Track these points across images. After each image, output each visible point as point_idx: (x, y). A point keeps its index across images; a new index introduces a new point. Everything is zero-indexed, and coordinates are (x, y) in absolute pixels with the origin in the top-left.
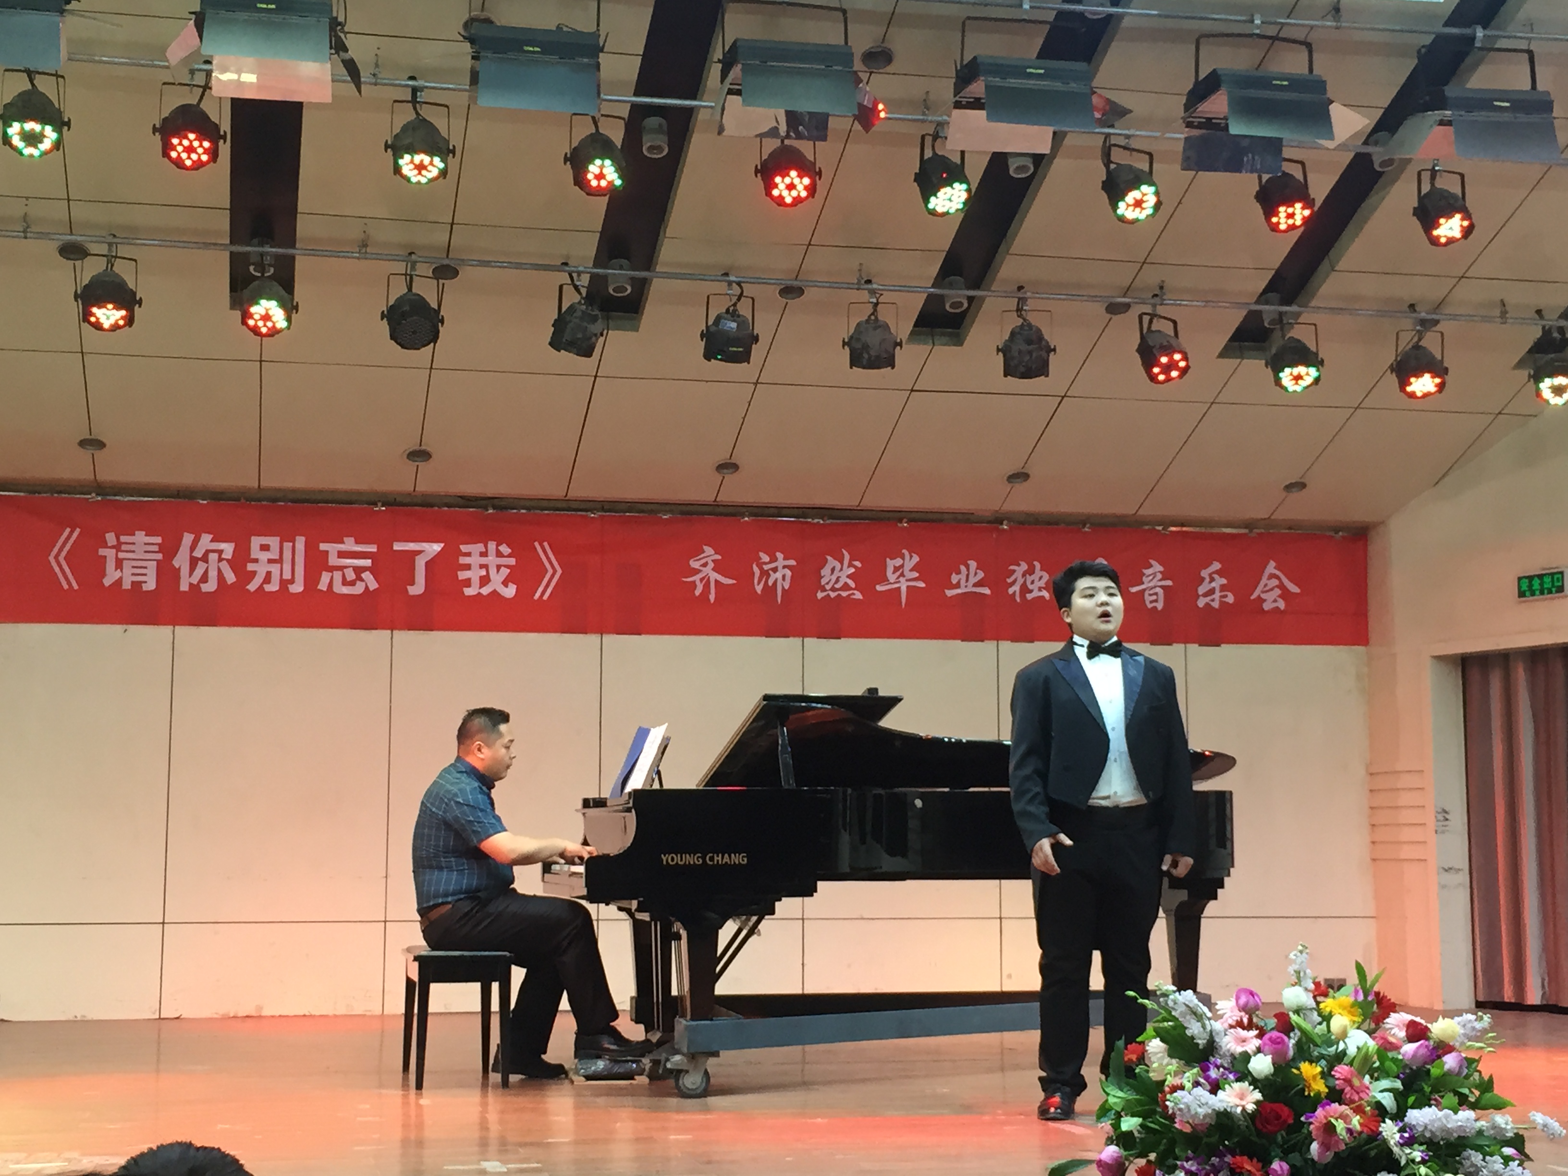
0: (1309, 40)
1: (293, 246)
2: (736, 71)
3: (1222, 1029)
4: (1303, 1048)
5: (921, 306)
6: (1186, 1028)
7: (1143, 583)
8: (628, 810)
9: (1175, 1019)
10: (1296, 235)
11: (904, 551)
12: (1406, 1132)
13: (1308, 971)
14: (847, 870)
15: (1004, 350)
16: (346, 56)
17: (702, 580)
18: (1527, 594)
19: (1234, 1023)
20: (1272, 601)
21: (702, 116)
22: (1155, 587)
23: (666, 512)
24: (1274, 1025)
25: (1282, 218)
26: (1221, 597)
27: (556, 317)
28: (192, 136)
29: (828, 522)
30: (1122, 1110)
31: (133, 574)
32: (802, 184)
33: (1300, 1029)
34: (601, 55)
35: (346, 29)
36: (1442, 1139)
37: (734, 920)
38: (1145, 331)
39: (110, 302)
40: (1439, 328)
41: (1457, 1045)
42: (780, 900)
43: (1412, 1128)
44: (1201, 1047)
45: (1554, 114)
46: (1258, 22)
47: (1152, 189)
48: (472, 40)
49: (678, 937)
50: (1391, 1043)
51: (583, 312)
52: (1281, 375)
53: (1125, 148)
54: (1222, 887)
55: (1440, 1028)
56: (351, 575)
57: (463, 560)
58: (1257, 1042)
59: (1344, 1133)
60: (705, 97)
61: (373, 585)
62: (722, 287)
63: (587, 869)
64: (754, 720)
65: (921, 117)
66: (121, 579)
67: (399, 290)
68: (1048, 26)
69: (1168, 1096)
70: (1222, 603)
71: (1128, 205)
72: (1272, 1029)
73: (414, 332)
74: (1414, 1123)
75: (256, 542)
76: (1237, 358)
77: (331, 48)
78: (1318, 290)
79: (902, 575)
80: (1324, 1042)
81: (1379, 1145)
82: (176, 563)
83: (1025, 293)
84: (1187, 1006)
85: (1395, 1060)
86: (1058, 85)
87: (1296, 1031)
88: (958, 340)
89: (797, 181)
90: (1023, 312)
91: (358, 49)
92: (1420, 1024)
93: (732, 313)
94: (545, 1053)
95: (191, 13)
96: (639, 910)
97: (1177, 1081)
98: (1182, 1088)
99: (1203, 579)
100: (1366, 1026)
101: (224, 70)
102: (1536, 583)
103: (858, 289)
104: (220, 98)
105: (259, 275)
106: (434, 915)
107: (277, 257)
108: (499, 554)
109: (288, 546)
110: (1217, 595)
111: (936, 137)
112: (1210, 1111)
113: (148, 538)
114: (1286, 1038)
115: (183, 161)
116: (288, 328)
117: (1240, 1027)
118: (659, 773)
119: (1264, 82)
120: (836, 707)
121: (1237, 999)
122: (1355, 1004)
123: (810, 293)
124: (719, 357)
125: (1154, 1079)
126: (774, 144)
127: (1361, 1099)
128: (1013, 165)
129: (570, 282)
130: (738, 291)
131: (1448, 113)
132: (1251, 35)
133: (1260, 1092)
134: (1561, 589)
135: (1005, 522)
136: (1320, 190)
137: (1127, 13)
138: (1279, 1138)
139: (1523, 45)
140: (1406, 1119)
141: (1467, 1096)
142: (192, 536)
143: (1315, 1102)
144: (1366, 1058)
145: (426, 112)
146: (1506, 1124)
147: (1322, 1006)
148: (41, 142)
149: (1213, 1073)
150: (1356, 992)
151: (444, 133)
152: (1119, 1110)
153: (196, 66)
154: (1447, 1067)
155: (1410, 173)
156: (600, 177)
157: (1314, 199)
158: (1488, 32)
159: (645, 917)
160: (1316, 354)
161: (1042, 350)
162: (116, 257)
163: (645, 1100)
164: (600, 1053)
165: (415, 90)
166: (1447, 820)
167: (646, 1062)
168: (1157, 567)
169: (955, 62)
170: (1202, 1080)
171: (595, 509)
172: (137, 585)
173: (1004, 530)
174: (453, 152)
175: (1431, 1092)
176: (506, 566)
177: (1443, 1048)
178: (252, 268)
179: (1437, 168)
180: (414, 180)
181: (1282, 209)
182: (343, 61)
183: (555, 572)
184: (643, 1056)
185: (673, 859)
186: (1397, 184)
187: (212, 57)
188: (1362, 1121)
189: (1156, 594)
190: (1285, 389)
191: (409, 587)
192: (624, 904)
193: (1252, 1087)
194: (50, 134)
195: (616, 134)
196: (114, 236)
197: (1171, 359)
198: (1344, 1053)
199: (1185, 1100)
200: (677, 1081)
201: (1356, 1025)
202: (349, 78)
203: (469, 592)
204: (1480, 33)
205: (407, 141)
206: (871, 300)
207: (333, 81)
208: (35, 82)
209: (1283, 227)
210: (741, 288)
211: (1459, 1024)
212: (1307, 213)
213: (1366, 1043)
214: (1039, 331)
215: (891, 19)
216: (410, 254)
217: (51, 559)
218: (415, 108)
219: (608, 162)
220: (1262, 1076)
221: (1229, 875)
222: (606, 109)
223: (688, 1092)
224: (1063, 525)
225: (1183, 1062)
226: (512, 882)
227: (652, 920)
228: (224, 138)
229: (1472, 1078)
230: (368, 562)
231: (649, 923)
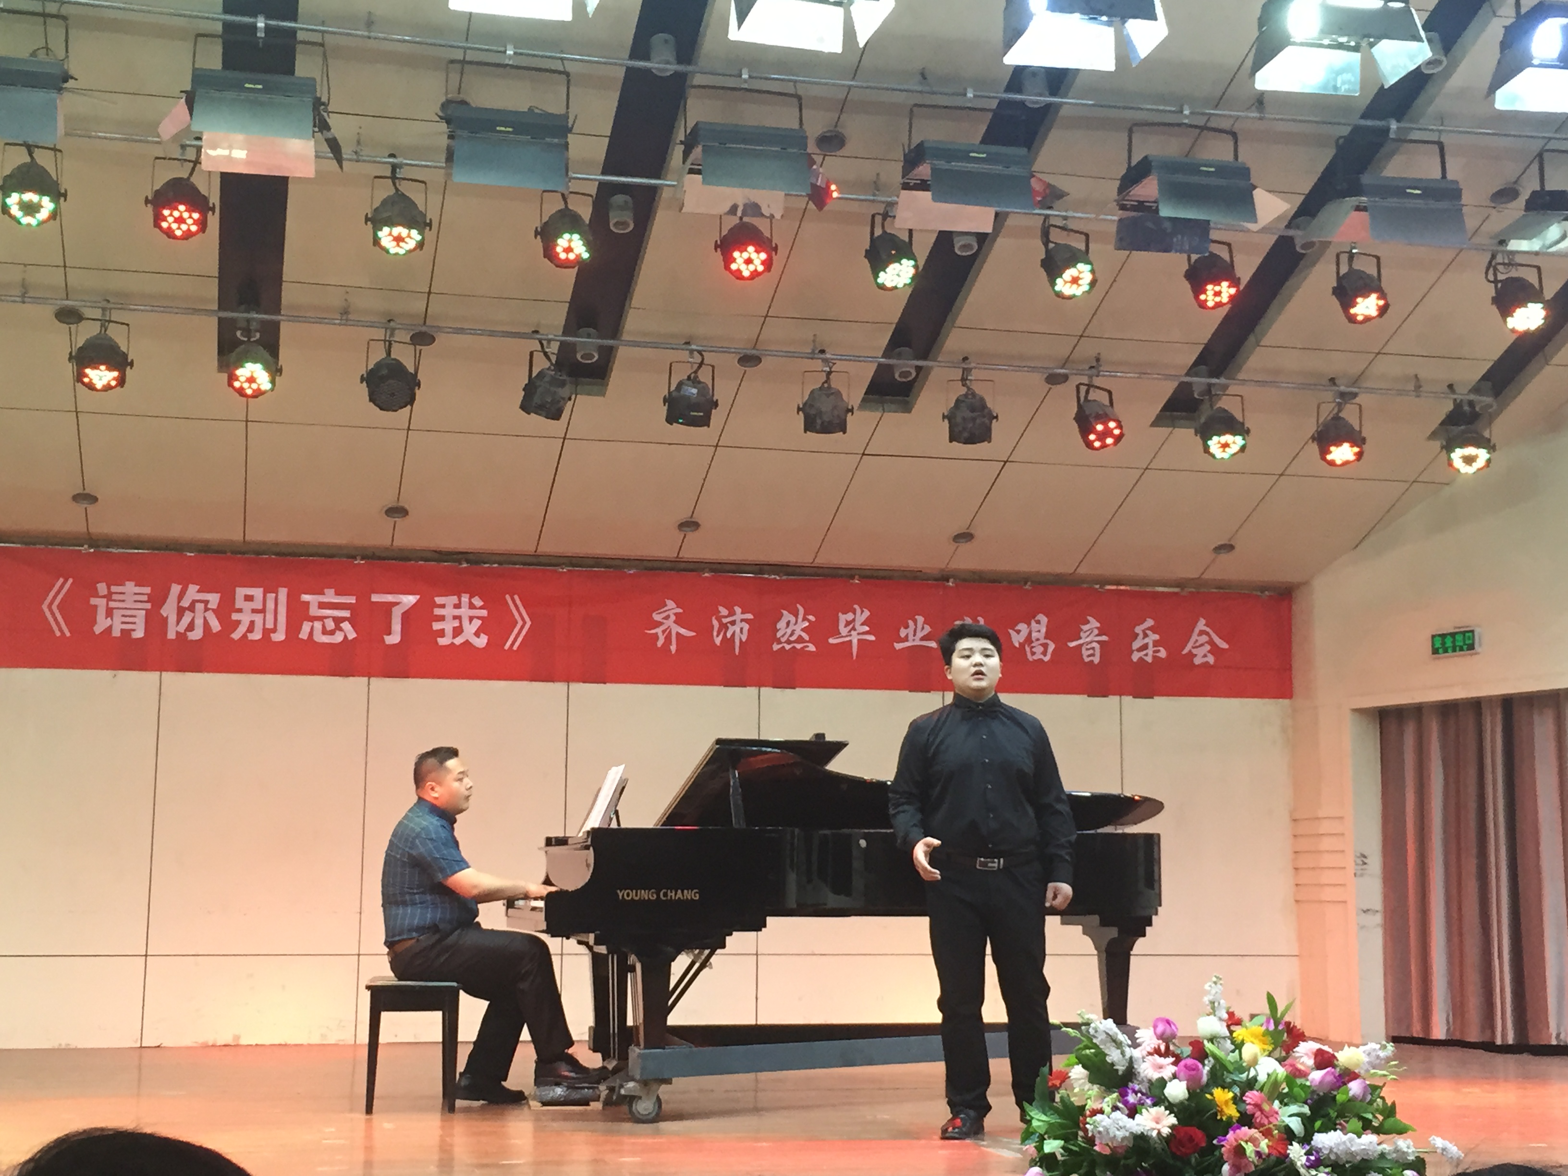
0: (1234, 130)
1: (277, 311)
2: (698, 151)
3: (1141, 1056)
4: (1216, 1075)
5: (872, 374)
6: (1106, 1055)
7: (1080, 638)
8: (587, 848)
9: (1096, 1046)
10: (1223, 312)
11: (856, 606)
12: (1312, 1155)
13: (1222, 1002)
14: (794, 906)
15: (949, 417)
16: (329, 135)
17: (664, 632)
18: (1441, 651)
19: (1152, 1051)
20: (1202, 656)
21: (666, 194)
22: (1091, 642)
23: (630, 568)
24: (1189, 1053)
25: (1209, 297)
26: (1155, 652)
27: (527, 382)
28: (182, 208)
29: (784, 577)
30: (1045, 1133)
31: (123, 623)
32: (759, 258)
33: (1215, 1057)
34: (569, 135)
35: (330, 109)
36: (1348, 1162)
37: (687, 953)
38: (1082, 399)
39: (102, 364)
40: (1357, 400)
41: (1362, 1072)
42: (731, 934)
43: (1318, 1151)
44: (1120, 1073)
45: (1463, 202)
46: (1186, 112)
47: (1089, 267)
48: (448, 122)
49: (633, 969)
50: (1300, 1071)
51: (551, 376)
52: (1209, 443)
53: (1063, 228)
54: (1150, 924)
55: (1346, 1057)
56: (330, 625)
57: (438, 612)
58: (1173, 1069)
59: (1253, 1155)
60: (669, 176)
61: (352, 635)
62: (684, 355)
63: (546, 905)
64: (707, 763)
65: (872, 198)
66: (110, 627)
67: (378, 354)
68: (990, 115)
69: (1088, 1120)
70: (1155, 658)
71: (1066, 282)
72: (1188, 1056)
73: (393, 395)
74: (1320, 1146)
75: (241, 592)
76: (1168, 427)
77: (315, 126)
78: (1245, 362)
79: (854, 629)
80: (1235, 1069)
81: (1286, 1167)
82: (164, 612)
83: (970, 363)
84: (1107, 1034)
85: (1303, 1087)
86: (998, 168)
87: (1211, 1059)
88: (907, 408)
89: (754, 256)
90: (968, 382)
91: (340, 127)
92: (1328, 1052)
93: (693, 379)
94: (505, 1080)
95: (182, 92)
96: (597, 943)
97: (1097, 1106)
98: (1101, 1112)
99: (1137, 635)
100: (1277, 1053)
101: (214, 148)
102: (1449, 642)
103: (812, 359)
104: (210, 172)
105: (246, 339)
106: (399, 948)
107: (263, 322)
108: (472, 606)
109: (271, 596)
110: (1150, 651)
111: (885, 216)
112: (1127, 1134)
113: (137, 588)
114: (1200, 1066)
115: (173, 231)
116: (272, 390)
117: (1157, 1054)
118: (616, 813)
119: (1193, 168)
120: (785, 751)
121: (1155, 1027)
122: (1267, 1033)
123: (767, 362)
124: (681, 421)
125: (1076, 1104)
126: (734, 221)
127: (1270, 1123)
128: (958, 243)
129: (540, 348)
130: (699, 361)
131: (1364, 199)
132: (1179, 125)
133: (1175, 1116)
134: (1471, 647)
135: (951, 580)
136: (1246, 269)
137: (1066, 103)
138: (1193, 1160)
139: (1434, 137)
140: (1313, 1143)
141: (1371, 1121)
142: (180, 587)
143: (1228, 1126)
144: (1276, 1084)
145: (406, 188)
146: (1408, 1148)
147: (1235, 1035)
148: (38, 211)
149: (1132, 1098)
150: (1268, 1021)
151: (421, 208)
152: (1042, 1133)
153: (188, 142)
154: (1351, 1093)
155: (1331, 254)
156: (569, 250)
157: (1239, 279)
158: (1402, 125)
159: (602, 949)
160: (1243, 424)
161: (984, 417)
162: (110, 321)
163: (600, 1125)
164: (558, 1080)
165: (394, 167)
166: (1365, 864)
167: (603, 1090)
168: (1094, 623)
169: (903, 146)
170: (1120, 1105)
171: (563, 564)
172: (126, 633)
173: (951, 588)
174: (430, 225)
175: (1337, 1117)
176: (478, 618)
177: (1349, 1075)
178: (238, 333)
179: (1354, 251)
180: (392, 251)
181: (1209, 287)
182: (326, 140)
183: (525, 623)
184: (599, 1083)
185: (628, 895)
186: (1317, 266)
187: (201, 133)
188: (1270, 1144)
189: (1093, 648)
190: (1213, 456)
191: (386, 637)
192: (583, 938)
193: (1168, 1112)
194: (47, 205)
195: (585, 212)
196: (108, 301)
197: (1107, 428)
198: (1255, 1079)
199: (1104, 1124)
200: (631, 1106)
201: (1267, 1053)
202: (331, 155)
203: (442, 641)
204: (1394, 125)
205: (385, 215)
206: (825, 369)
207: (317, 157)
208: (34, 155)
209: (1210, 304)
210: (702, 355)
211: (1364, 1052)
212: (1233, 291)
213: (1275, 1070)
214: (982, 400)
215: (843, 106)
216: (389, 321)
217: (45, 607)
218: (394, 184)
219: (576, 237)
220: (1177, 1101)
221: (1156, 914)
222: (574, 186)
223: (641, 1117)
224: (1005, 583)
225: (1103, 1088)
226: (477, 916)
227: (609, 953)
228: (213, 209)
229: (1375, 1104)
230: (346, 614)
231: (607, 956)
